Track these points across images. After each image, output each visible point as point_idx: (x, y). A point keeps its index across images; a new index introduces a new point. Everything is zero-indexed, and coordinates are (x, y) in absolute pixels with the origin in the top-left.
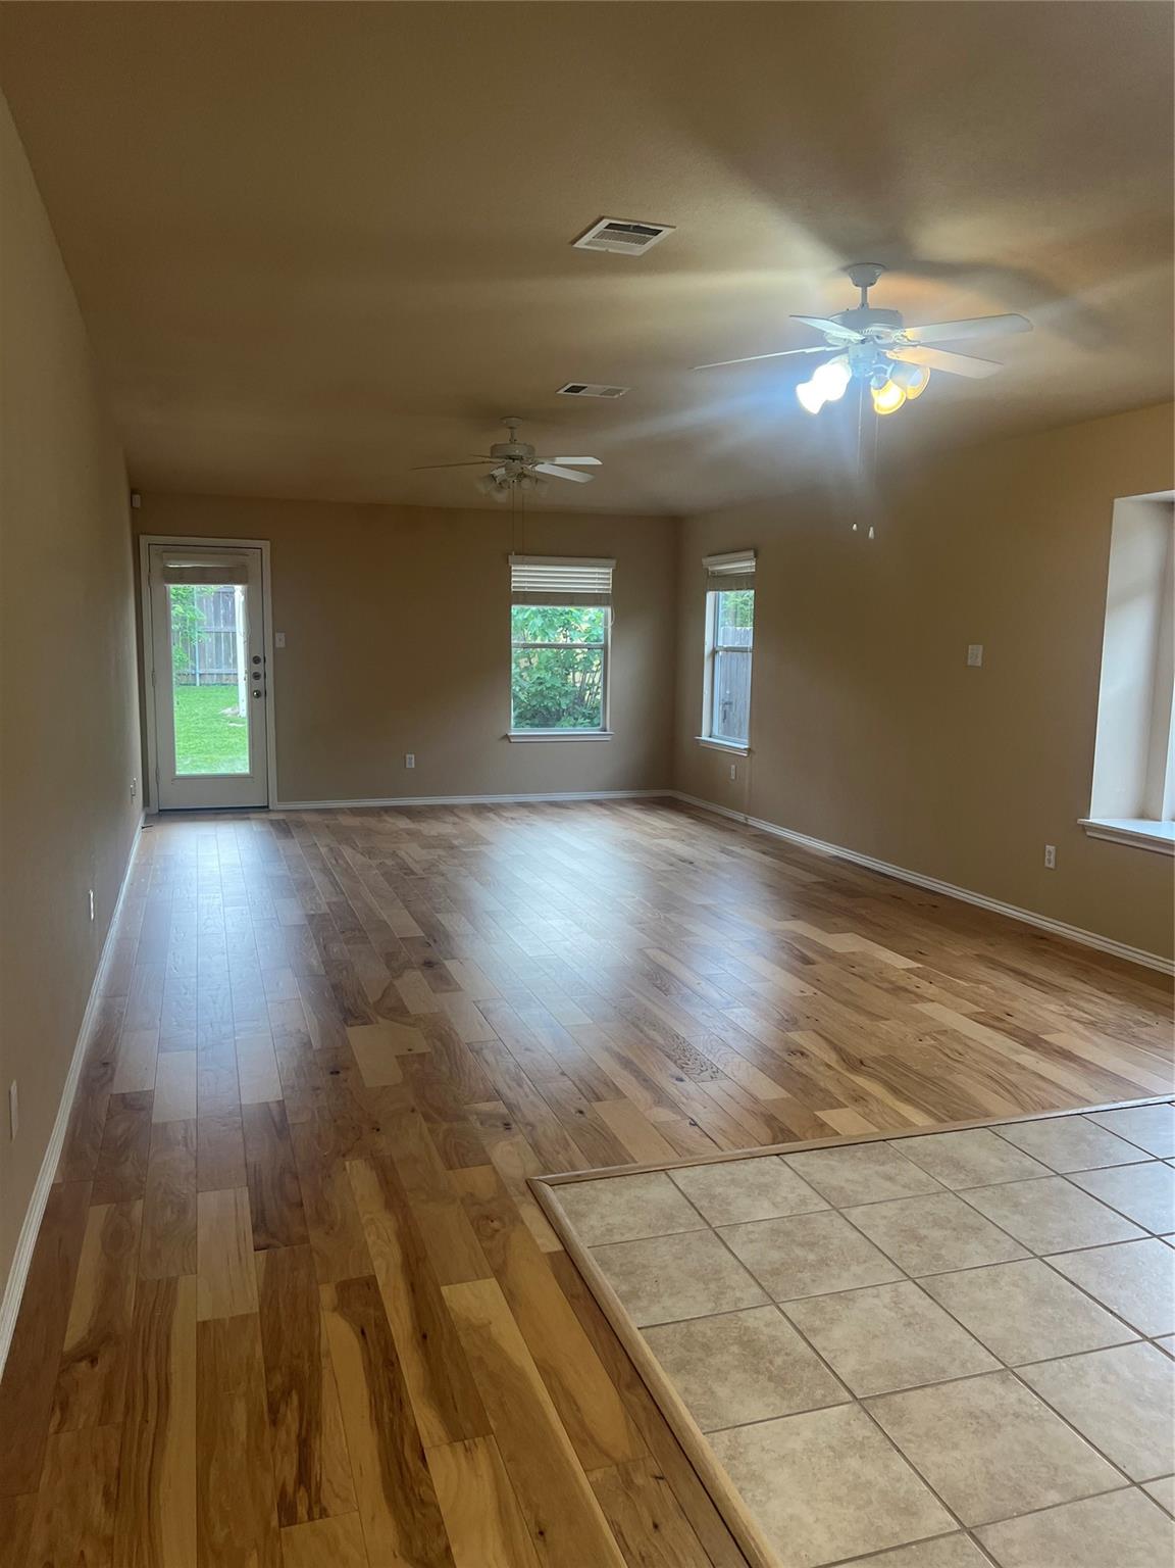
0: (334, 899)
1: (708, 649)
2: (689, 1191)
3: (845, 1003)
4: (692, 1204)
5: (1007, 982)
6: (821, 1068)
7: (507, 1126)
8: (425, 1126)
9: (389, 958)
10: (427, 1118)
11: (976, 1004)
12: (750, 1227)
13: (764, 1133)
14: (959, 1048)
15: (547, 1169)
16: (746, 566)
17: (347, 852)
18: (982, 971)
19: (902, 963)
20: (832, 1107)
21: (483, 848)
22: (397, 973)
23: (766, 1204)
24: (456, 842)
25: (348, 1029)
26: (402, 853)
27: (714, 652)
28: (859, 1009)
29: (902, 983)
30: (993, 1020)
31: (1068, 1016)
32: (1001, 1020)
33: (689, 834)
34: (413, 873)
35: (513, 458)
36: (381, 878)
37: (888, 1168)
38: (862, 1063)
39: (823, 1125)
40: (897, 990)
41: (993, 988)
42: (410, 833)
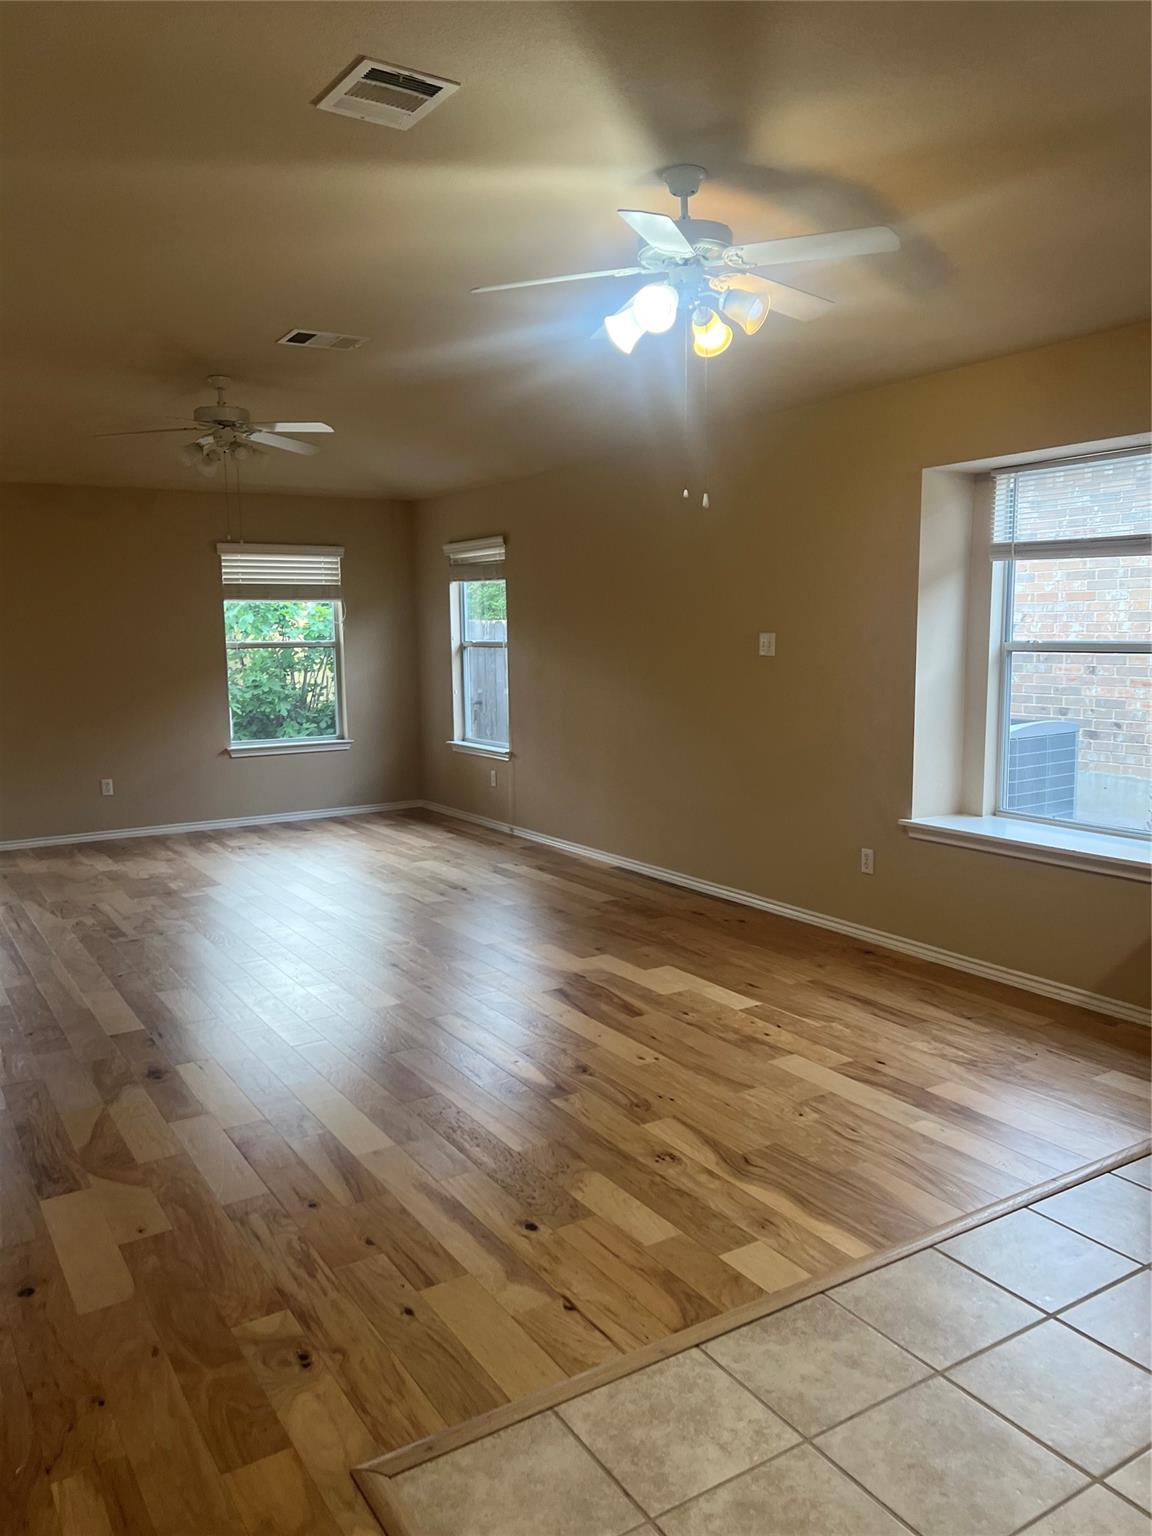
0: (17, 983)
1: (455, 644)
2: (599, 1444)
3: (697, 1069)
4: (608, 1472)
5: (857, 1015)
6: (703, 1178)
7: (304, 1360)
8: (176, 1381)
9: (98, 1070)
10: (179, 1365)
11: (838, 1050)
12: (704, 1505)
13: (666, 1307)
14: (848, 1120)
15: (380, 1441)
16: (495, 553)
17: (32, 910)
18: (827, 1005)
19: (738, 1002)
20: (739, 1244)
21: (209, 891)
22: (111, 1094)
23: (713, 1452)
24: (173, 886)
25: (44, 1204)
26: (105, 907)
27: (462, 648)
28: (714, 1076)
29: (748, 1031)
30: (868, 1071)
31: (943, 1056)
32: (875, 1071)
33: (452, 852)
34: (124, 935)
35: (224, 424)
36: (79, 946)
37: (845, 1345)
38: (746, 1161)
39: (737, 1279)
40: (747, 1042)
41: (847, 1026)
42: (113, 877)
